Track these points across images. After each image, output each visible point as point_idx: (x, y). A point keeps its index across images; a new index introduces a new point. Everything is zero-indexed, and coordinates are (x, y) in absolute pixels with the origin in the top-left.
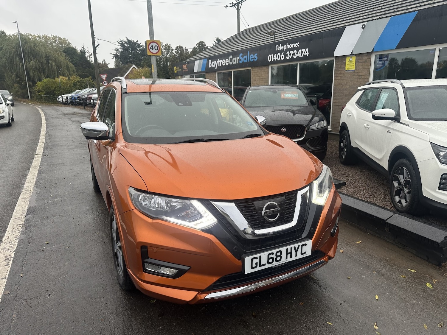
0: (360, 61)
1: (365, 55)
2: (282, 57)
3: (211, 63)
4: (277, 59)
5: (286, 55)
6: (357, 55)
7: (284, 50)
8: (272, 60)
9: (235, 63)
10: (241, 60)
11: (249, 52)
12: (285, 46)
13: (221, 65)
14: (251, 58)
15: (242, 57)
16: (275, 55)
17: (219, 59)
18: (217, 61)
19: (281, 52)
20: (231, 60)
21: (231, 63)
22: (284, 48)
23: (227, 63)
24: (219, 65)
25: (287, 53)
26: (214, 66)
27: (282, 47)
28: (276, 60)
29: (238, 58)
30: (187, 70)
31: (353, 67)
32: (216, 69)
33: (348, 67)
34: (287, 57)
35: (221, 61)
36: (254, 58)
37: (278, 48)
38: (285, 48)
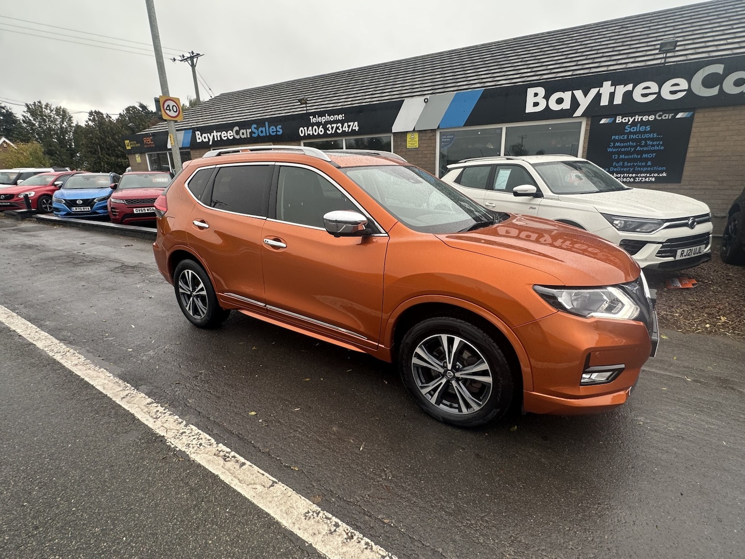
0: (424, 138)
1: (428, 131)
2: (321, 131)
3: (201, 136)
4: (313, 134)
5: (326, 129)
6: (420, 132)
7: (323, 123)
8: (306, 135)
9: (245, 136)
10: (255, 133)
11: (267, 123)
12: (324, 117)
13: (219, 139)
14: (271, 130)
15: (257, 129)
16: (310, 128)
17: (215, 131)
18: (212, 134)
19: (318, 124)
20: (237, 133)
21: (238, 137)
22: (323, 120)
23: (230, 136)
24: (216, 139)
25: (328, 127)
26: (207, 140)
27: (319, 119)
28: (311, 134)
29: (250, 130)
30: (154, 145)
31: (415, 145)
32: (211, 143)
33: (410, 145)
34: (328, 131)
35: (219, 134)
36: (277, 131)
37: (313, 120)
38: (325, 120)
